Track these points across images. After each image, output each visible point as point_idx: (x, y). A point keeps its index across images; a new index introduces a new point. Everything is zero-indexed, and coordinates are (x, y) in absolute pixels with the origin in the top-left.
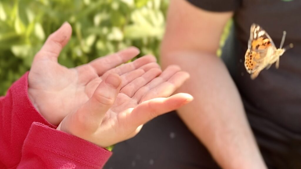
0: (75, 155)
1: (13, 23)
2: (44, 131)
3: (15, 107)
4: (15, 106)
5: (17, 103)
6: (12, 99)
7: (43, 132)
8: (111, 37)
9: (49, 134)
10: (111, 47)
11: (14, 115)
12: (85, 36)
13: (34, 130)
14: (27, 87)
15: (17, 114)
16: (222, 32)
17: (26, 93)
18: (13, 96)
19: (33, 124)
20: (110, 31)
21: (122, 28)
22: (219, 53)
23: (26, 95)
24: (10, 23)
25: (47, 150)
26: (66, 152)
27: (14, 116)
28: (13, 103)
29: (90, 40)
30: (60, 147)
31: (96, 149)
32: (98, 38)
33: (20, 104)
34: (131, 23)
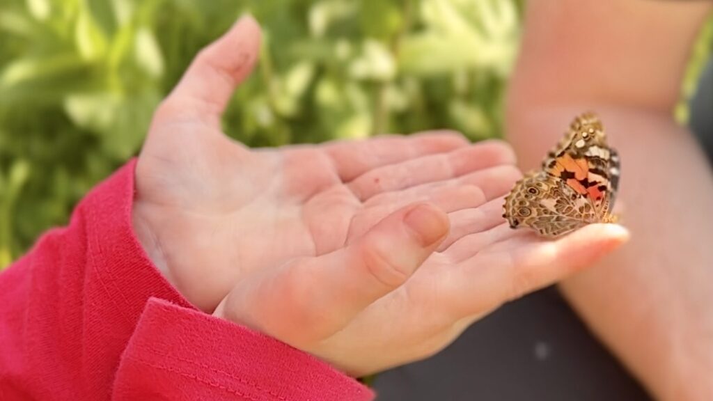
0: (270, 393)
1: (72, 27)
2: (182, 320)
3: (93, 257)
4: (94, 255)
5: (100, 246)
6: (85, 234)
7: (181, 323)
8: (360, 69)
9: (197, 330)
10: (358, 98)
11: (89, 281)
12: (281, 65)
13: (152, 321)
14: (130, 198)
15: (99, 278)
16: (688, 56)
17: (126, 216)
18: (88, 227)
19: (151, 301)
20: (358, 53)
21: (393, 43)
22: (682, 114)
23: (126, 223)
24: (61, 28)
25: (191, 376)
26: (246, 382)
27: (89, 283)
28: (89, 246)
29: (298, 79)
30: (230, 368)
31: (333, 378)
32: (321, 72)
33: (108, 249)
34: (418, 27)
